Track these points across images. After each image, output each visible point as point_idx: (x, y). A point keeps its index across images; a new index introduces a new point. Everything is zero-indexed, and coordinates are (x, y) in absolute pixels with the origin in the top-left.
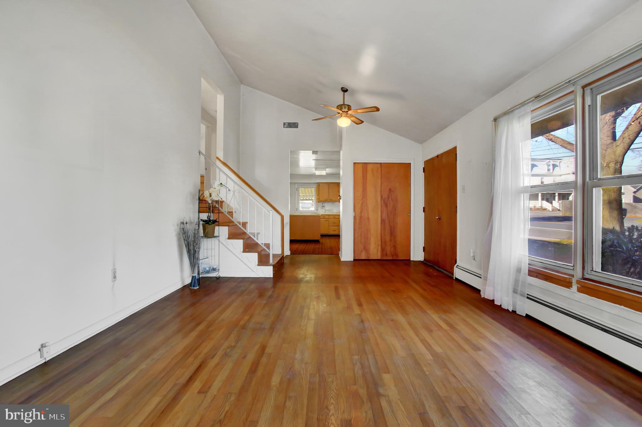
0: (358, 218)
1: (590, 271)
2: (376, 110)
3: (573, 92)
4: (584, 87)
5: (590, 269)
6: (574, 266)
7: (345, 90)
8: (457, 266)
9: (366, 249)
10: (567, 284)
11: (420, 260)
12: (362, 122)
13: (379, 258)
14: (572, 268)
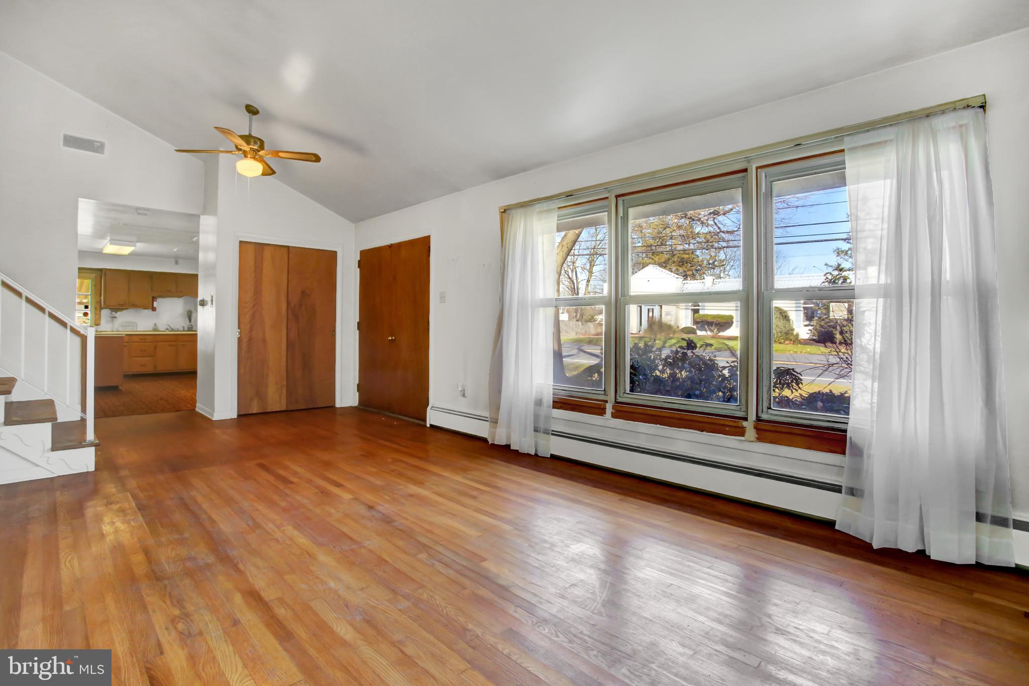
0: (245, 340)
1: (623, 394)
2: (314, 159)
3: (607, 198)
4: (617, 197)
5: (622, 391)
6: (604, 390)
7: (252, 110)
8: (432, 407)
9: (260, 395)
10: (598, 410)
11: (350, 405)
12: (274, 172)
13: (284, 408)
14: (603, 393)
